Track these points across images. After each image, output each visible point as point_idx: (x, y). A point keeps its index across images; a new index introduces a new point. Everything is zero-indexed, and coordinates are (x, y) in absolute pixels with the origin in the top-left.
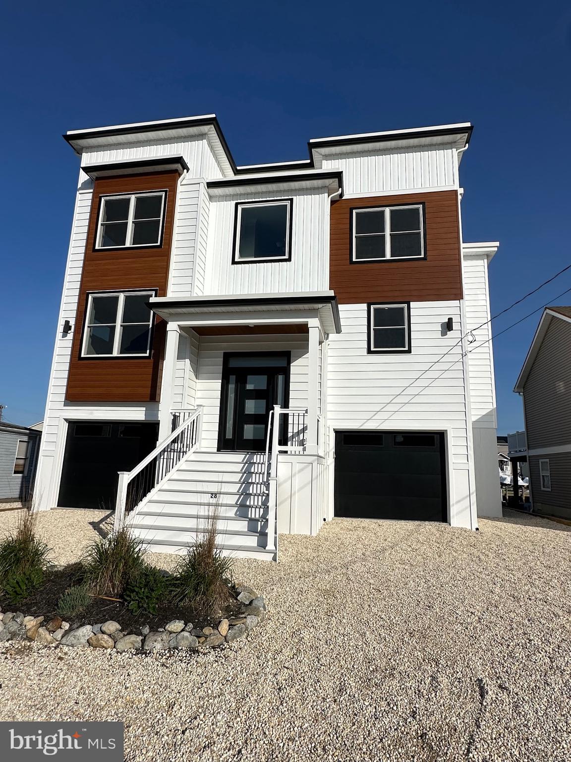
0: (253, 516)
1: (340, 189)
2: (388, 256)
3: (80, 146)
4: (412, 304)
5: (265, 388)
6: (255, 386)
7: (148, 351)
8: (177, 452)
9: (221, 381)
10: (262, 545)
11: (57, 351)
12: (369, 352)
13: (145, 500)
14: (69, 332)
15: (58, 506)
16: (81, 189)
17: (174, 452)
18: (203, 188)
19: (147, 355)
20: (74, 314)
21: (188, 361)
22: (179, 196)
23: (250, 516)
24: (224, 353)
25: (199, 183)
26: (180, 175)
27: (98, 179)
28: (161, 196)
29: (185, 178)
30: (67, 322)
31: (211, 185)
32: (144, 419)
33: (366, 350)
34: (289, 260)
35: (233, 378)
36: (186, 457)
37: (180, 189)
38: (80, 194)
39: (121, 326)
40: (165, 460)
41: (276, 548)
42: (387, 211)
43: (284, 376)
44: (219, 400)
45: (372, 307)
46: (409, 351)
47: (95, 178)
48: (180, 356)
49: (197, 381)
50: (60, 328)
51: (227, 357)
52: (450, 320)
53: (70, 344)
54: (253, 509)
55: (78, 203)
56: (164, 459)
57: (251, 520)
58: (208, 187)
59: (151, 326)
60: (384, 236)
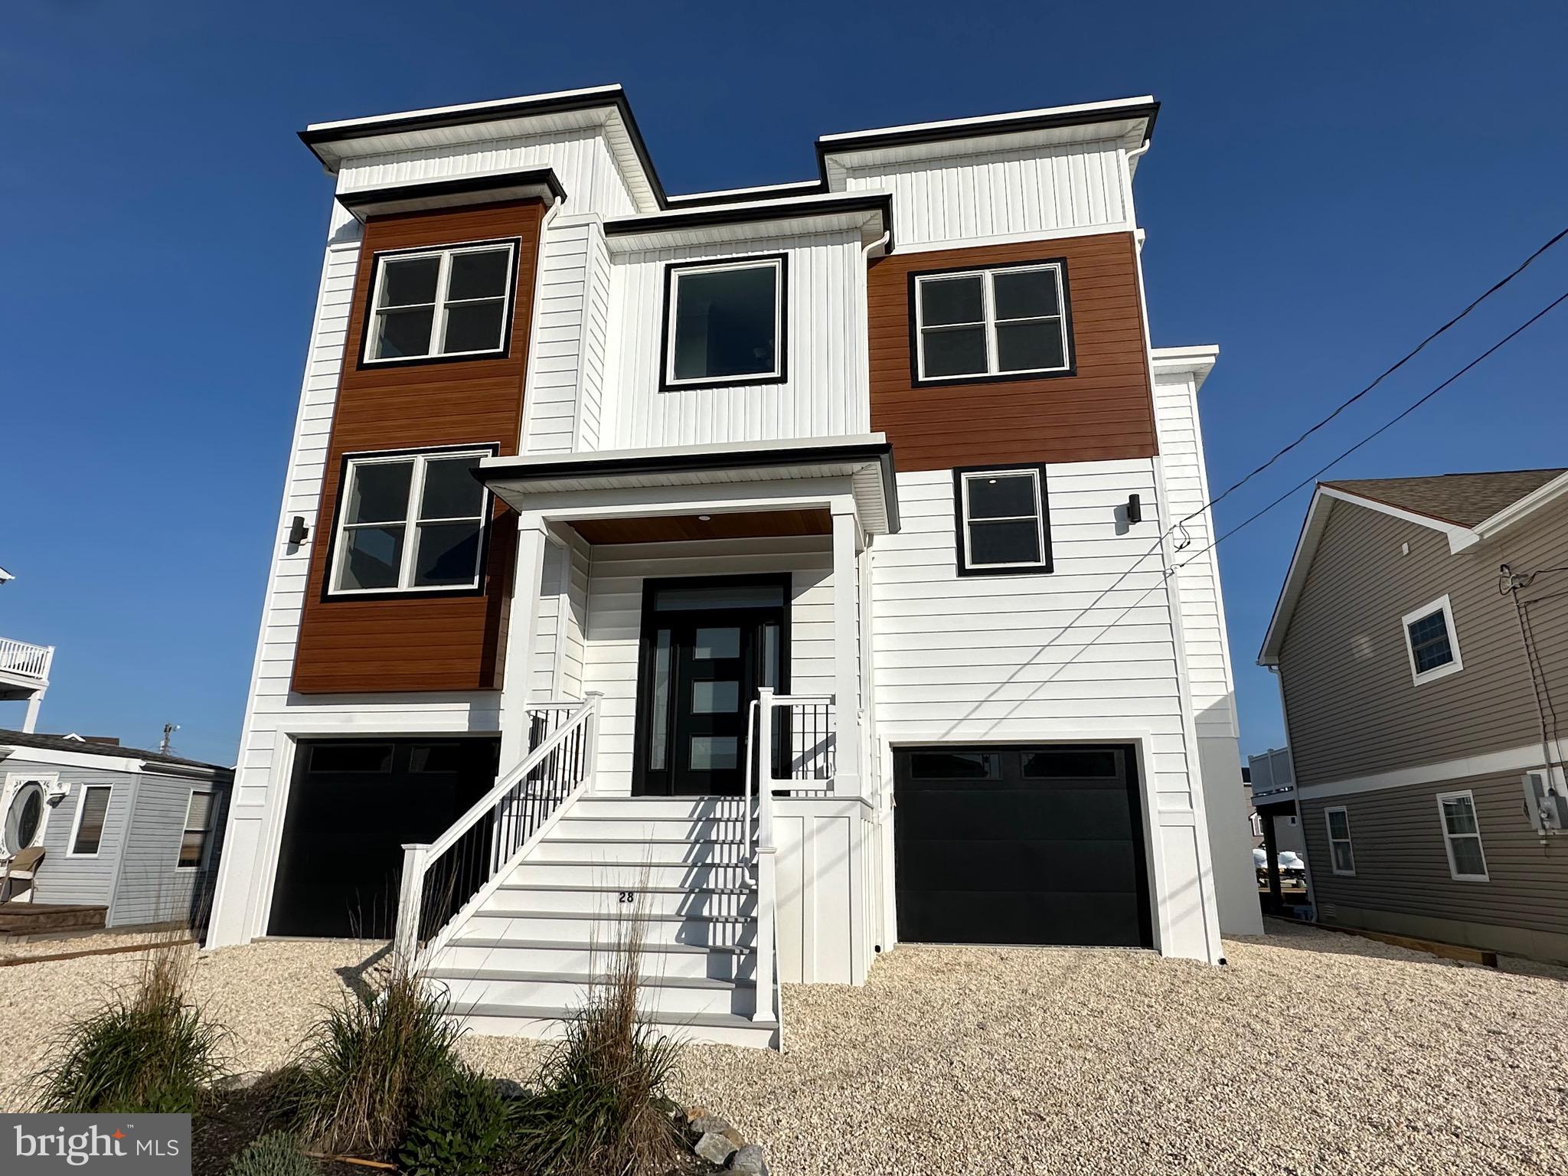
0: (719, 943)
1: (888, 233)
2: (994, 369)
3: (334, 155)
4: (1051, 469)
5: (735, 654)
6: (712, 653)
7: (477, 578)
8: (541, 800)
9: (637, 642)
10: (744, 1010)
11: (274, 584)
12: (962, 572)
13: (467, 910)
14: (303, 541)
15: (268, 934)
16: (335, 241)
17: (534, 800)
18: (596, 234)
19: (475, 586)
20: (314, 503)
21: (565, 598)
22: (544, 251)
23: (711, 943)
24: (645, 580)
25: (588, 225)
26: (547, 209)
27: (371, 219)
28: (507, 252)
29: (558, 215)
30: (299, 521)
31: (614, 228)
32: (467, 730)
33: (954, 569)
34: (783, 379)
35: (664, 635)
36: (561, 810)
37: (546, 236)
38: (333, 251)
39: (418, 525)
40: (513, 819)
41: (777, 1017)
42: (988, 277)
43: (778, 627)
44: (635, 683)
45: (964, 476)
46: (1048, 569)
47: (364, 217)
48: (548, 588)
49: (586, 643)
50: (284, 534)
51: (652, 589)
52: (1134, 499)
53: (303, 568)
54: (719, 926)
55: (327, 271)
56: (510, 816)
57: (715, 950)
58: (607, 233)
59: (483, 524)
60: (983, 328)
